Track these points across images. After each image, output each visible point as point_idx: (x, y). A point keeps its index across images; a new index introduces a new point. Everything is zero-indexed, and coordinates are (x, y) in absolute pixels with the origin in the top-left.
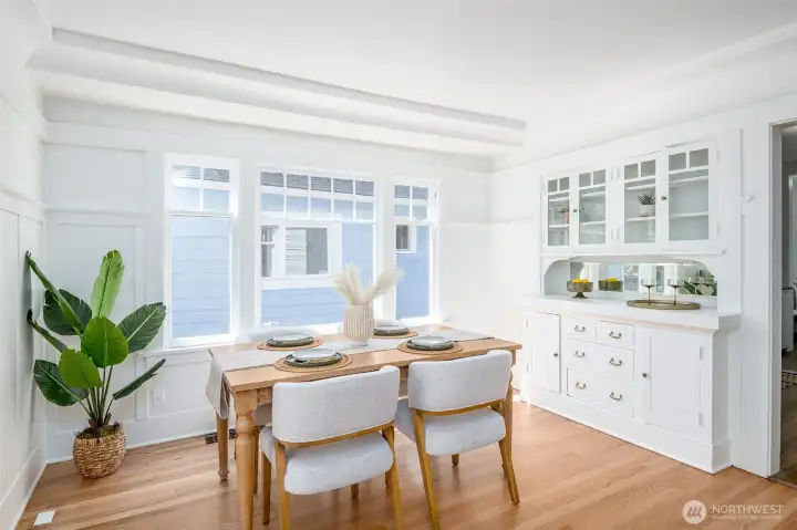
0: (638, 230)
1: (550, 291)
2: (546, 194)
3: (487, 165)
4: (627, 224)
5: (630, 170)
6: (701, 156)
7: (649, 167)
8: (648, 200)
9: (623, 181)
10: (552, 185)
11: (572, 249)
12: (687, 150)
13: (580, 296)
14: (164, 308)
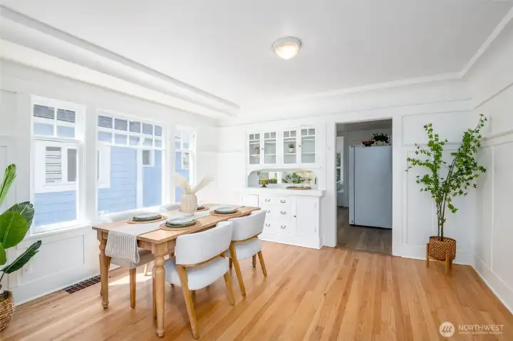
0: (289, 158)
1: (250, 185)
2: (248, 140)
3: (217, 124)
4: (285, 156)
5: (286, 134)
6: (312, 131)
7: (294, 133)
8: (292, 146)
9: (283, 138)
10: (251, 136)
11: (261, 165)
12: (308, 128)
13: (264, 186)
14: (32, 206)
